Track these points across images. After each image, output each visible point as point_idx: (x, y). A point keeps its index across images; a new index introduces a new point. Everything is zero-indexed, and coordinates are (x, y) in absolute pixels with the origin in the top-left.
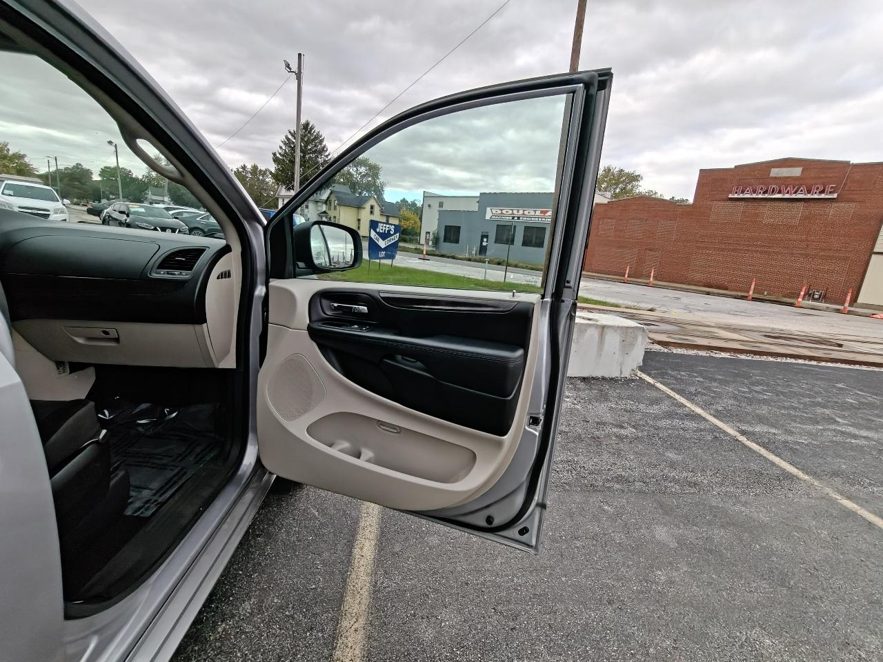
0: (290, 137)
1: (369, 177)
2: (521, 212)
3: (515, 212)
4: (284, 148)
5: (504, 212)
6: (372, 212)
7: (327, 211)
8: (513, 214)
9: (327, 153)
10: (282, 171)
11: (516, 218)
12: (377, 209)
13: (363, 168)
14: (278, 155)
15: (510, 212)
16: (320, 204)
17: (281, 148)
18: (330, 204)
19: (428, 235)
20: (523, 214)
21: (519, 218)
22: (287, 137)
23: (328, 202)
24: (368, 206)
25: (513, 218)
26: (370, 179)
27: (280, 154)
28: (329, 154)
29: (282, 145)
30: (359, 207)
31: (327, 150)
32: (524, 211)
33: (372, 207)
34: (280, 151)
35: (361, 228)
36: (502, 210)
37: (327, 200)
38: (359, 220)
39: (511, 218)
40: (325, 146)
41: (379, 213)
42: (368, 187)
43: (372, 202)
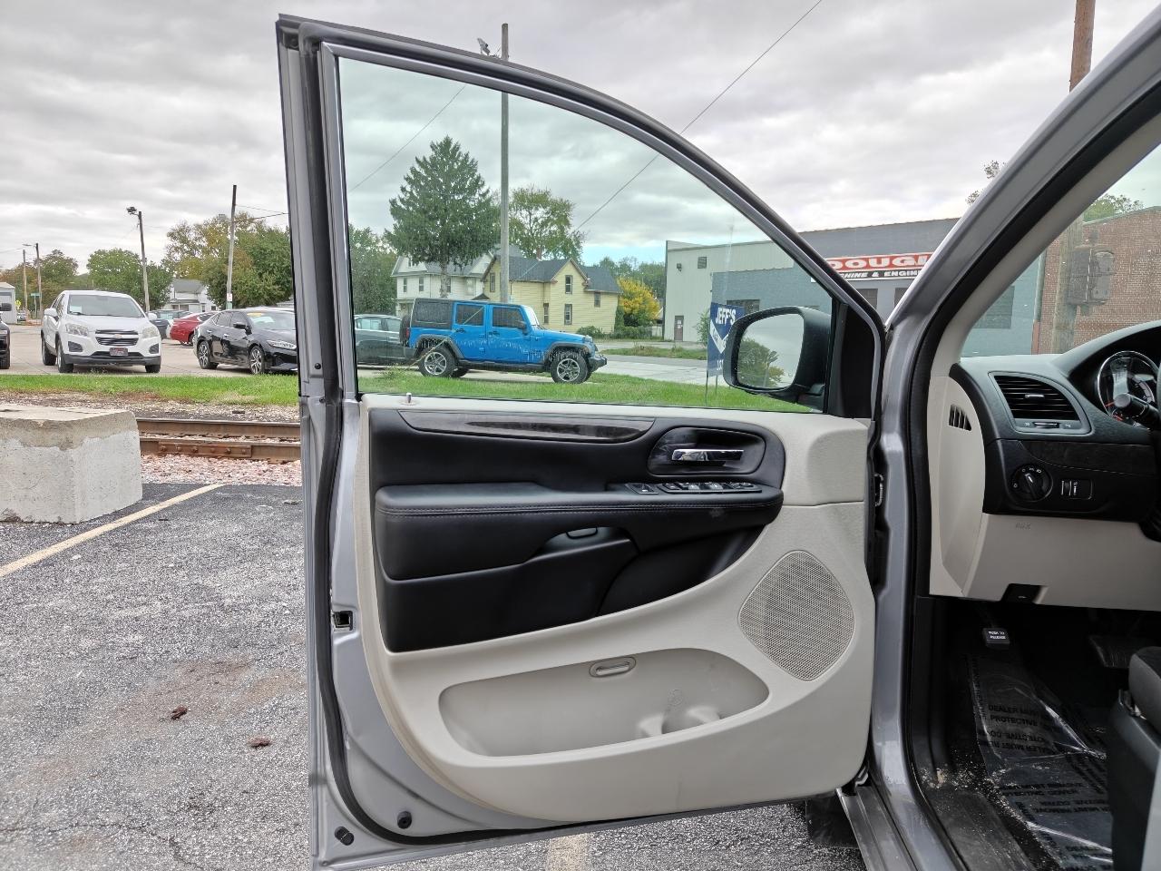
0: (418, 168)
1: (552, 225)
2: (885, 262)
3: (873, 263)
4: (408, 189)
5: (849, 264)
6: (568, 289)
7: (488, 294)
8: (868, 266)
9: (484, 190)
10: (407, 229)
11: (875, 274)
12: (577, 282)
13: (541, 210)
14: (399, 203)
15: (862, 264)
16: (470, 282)
17: (403, 189)
18: (493, 280)
19: (679, 322)
20: (891, 265)
21: (881, 274)
22: (413, 171)
23: (488, 278)
24: (560, 279)
25: (870, 275)
26: (554, 228)
27: (402, 200)
28: (488, 191)
29: (405, 184)
30: (546, 281)
31: (483, 184)
32: (892, 258)
33: (568, 280)
34: (402, 196)
35: (550, 320)
36: (844, 261)
37: (486, 274)
38: (546, 305)
39: (864, 275)
40: (479, 178)
41: (582, 289)
42: (552, 243)
43: (568, 270)
